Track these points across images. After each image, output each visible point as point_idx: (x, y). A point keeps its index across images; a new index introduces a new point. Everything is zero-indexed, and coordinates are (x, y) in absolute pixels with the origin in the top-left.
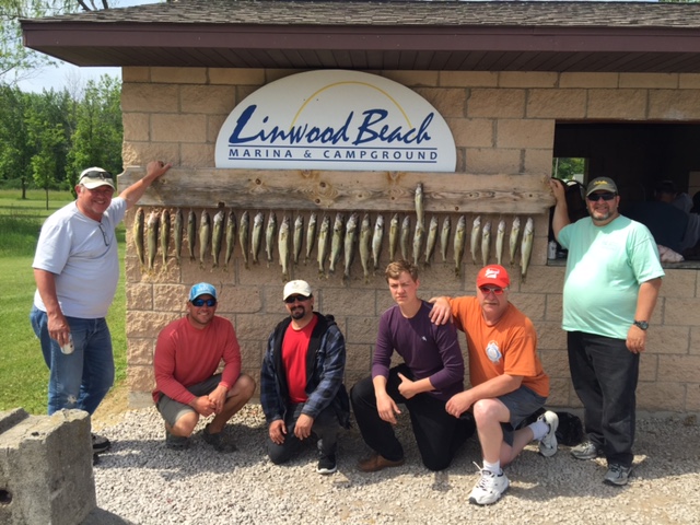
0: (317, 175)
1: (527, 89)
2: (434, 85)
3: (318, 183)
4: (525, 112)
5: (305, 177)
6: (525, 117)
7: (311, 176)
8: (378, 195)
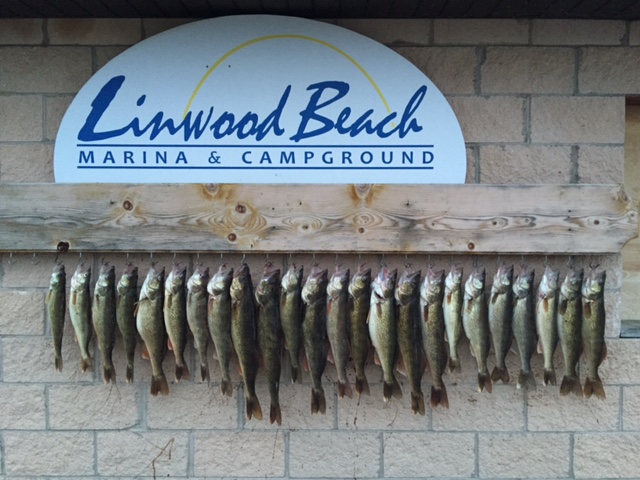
0: (231, 193)
1: (577, 47)
2: (425, 42)
3: (234, 207)
4: (577, 84)
5: (209, 197)
6: (576, 93)
7: (220, 195)
8: (335, 225)
